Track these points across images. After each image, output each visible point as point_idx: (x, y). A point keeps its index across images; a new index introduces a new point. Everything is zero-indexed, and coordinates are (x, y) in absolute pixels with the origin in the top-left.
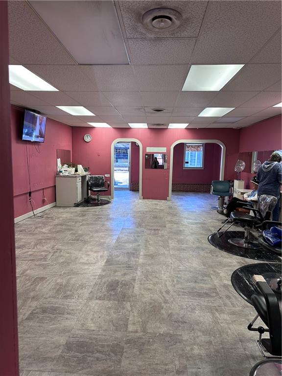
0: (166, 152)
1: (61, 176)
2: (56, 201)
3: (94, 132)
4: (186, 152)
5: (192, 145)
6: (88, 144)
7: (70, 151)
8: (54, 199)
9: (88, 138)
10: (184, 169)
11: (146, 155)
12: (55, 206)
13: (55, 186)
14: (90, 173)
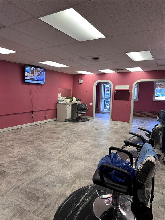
0: (129, 88)
1: (59, 104)
2: (56, 118)
3: (84, 77)
4: (156, 89)
5: (161, 83)
6: (81, 85)
7: (71, 89)
8: (55, 116)
9: (81, 81)
10: (153, 101)
11: (115, 91)
12: (56, 121)
13: (56, 109)
14: (81, 102)
